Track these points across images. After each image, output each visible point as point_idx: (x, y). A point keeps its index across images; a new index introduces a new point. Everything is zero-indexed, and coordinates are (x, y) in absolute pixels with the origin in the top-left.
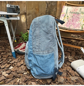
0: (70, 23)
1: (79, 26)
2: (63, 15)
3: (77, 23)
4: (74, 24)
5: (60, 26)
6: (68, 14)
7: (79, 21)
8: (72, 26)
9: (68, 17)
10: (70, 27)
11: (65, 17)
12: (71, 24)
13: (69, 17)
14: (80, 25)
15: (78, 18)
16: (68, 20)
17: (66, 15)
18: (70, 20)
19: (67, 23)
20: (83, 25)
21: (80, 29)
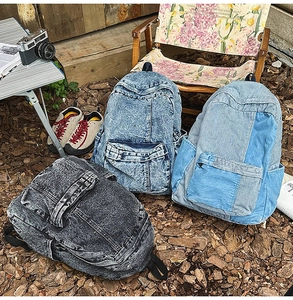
0: (189, 32)
1: (216, 40)
2: (167, 5)
3: (209, 30)
5: (163, 40)
7: (214, 26)
8: (197, 40)
9: (182, 9)
10: (190, 44)
11: (175, 9)
12: (193, 35)
13: (185, 10)
14: (218, 36)
15: (211, 13)
16: (183, 20)
17: (177, 4)
18: (190, 19)
19: (182, 29)
20: (226, 38)
21: (219, 50)
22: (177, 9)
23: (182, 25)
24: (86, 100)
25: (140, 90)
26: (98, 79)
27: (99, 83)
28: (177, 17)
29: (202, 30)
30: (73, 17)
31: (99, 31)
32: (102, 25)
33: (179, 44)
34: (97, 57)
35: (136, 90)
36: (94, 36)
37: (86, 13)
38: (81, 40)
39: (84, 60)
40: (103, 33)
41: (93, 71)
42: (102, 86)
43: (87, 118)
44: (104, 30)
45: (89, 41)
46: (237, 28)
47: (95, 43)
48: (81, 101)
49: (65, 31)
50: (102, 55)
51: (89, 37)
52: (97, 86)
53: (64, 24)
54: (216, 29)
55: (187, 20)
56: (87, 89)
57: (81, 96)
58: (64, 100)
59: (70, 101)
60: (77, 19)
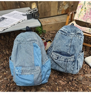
2: (80, 6)
5: (76, 18)
6: (86, 6)
9: (85, 8)
10: (86, 21)
11: (83, 8)
12: (88, 18)
13: (87, 9)
16: (85, 12)
17: (84, 7)
18: (88, 12)
19: (84, 15)
22: (84, 8)
23: (84, 14)
24: (47, 36)
25: (68, 32)
26: (52, 30)
28: (83, 11)
31: (55, 16)
32: (56, 14)
33: (82, 20)
35: (66, 32)
36: (53, 17)
37: (52, 10)
38: (49, 18)
39: (49, 23)
40: (56, 17)
41: (51, 27)
43: (47, 42)
44: (56, 16)
47: (53, 19)
48: (46, 36)
49: (45, 15)
50: (55, 23)
51: (51, 18)
52: (52, 32)
53: (45, 13)
56: (48, 33)
57: (46, 35)
58: (41, 35)
59: (43, 36)
60: (49, 11)
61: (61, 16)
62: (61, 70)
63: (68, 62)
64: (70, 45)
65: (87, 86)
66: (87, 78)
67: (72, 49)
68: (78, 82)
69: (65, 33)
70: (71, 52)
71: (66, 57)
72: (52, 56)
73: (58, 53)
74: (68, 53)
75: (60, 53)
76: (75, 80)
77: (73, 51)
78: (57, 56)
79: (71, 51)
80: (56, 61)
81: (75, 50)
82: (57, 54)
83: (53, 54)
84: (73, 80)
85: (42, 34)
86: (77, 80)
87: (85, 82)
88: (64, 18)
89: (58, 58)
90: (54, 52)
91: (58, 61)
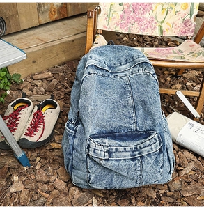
0: (128, 18)
1: (153, 24)
3: (147, 16)
4: (139, 20)
5: (104, 27)
7: (151, 12)
8: (136, 25)
12: (132, 21)
14: (155, 21)
18: (129, 7)
20: (162, 22)
21: (156, 33)
23: (121, 13)
24: (31, 90)
26: (39, 70)
27: (41, 73)
28: (116, 5)
29: (140, 16)
30: (9, 13)
31: (33, 28)
32: (36, 23)
33: (119, 30)
34: (38, 48)
35: (107, 67)
36: (28, 33)
37: (21, 10)
38: (18, 36)
40: (37, 30)
41: (34, 62)
42: (45, 75)
45: (26, 37)
46: (172, 13)
47: (32, 37)
48: (27, 92)
51: (24, 34)
52: (40, 76)
54: (153, 14)
55: (126, 7)
56: (30, 80)
57: (26, 86)
58: (8, 92)
59: (14, 93)
60: (13, 16)
61: (49, 27)
62: (128, 184)
63: (142, 157)
64: (130, 102)
65: (199, 198)
66: (187, 178)
67: (141, 112)
68: (172, 196)
69: (105, 72)
70: (140, 123)
71: (132, 144)
72: (91, 153)
73: (105, 137)
74: (134, 127)
75: (111, 134)
76: (165, 195)
77: (145, 118)
78: (107, 149)
79: (139, 119)
80: (109, 164)
81: (151, 114)
82: (105, 141)
83: (92, 145)
84: (158, 197)
85: (11, 89)
86: (169, 194)
87: (189, 188)
88: (61, 32)
89: (110, 153)
90: (93, 137)
91: (115, 163)
